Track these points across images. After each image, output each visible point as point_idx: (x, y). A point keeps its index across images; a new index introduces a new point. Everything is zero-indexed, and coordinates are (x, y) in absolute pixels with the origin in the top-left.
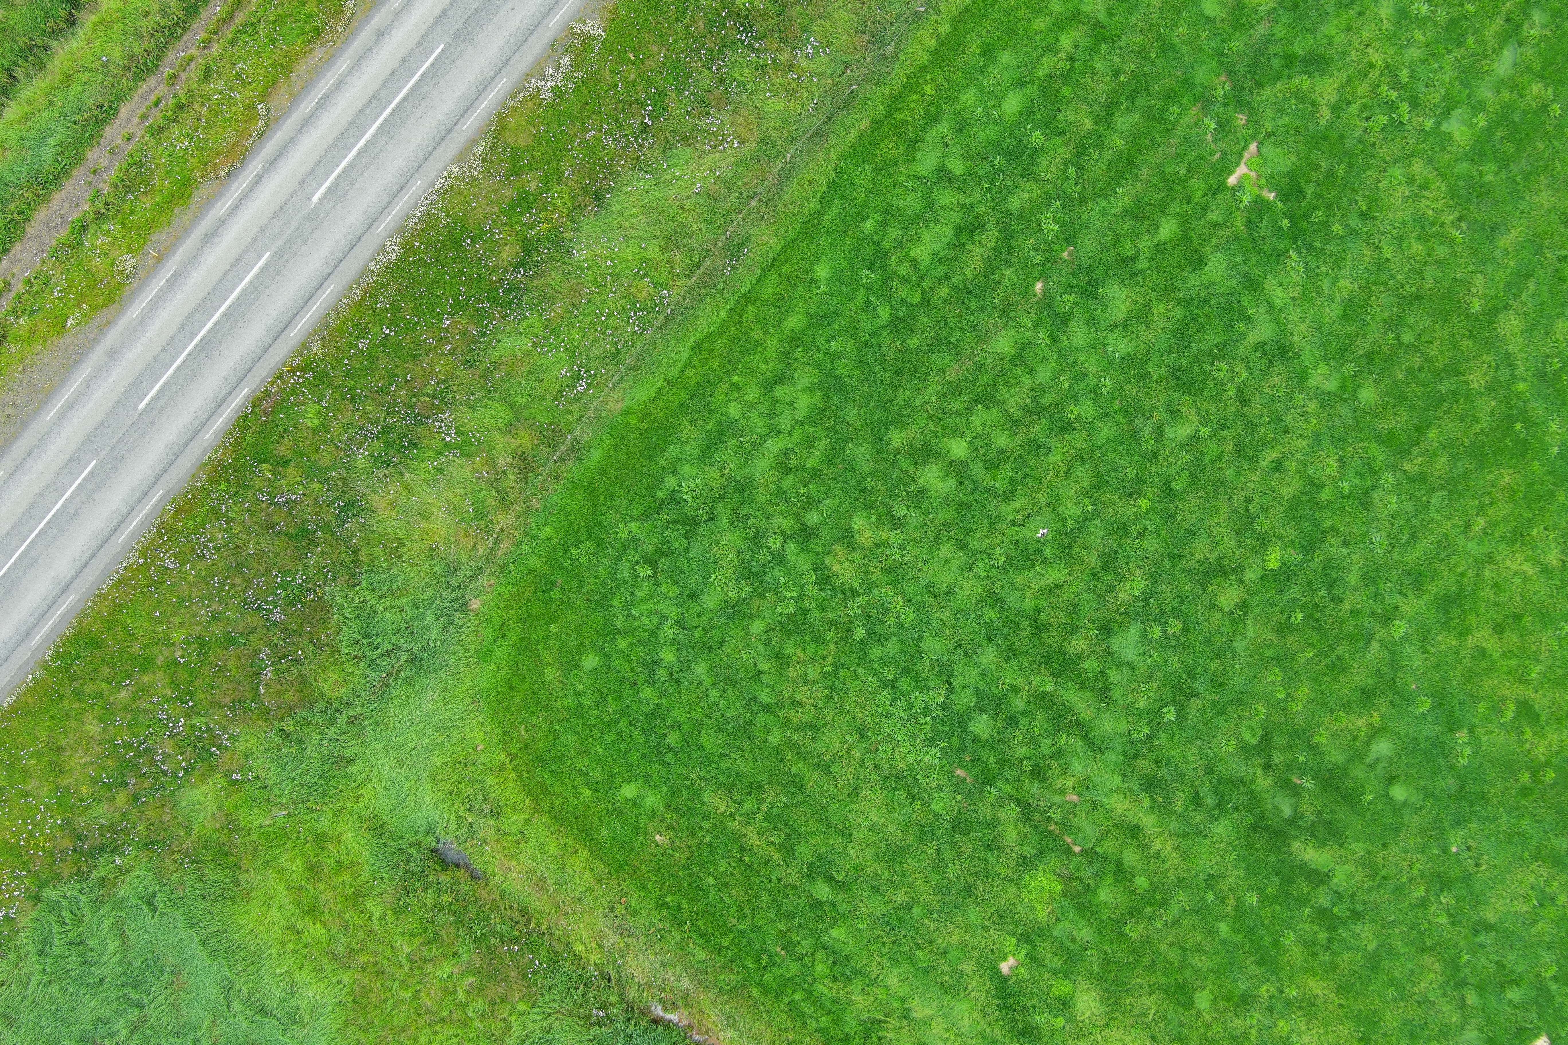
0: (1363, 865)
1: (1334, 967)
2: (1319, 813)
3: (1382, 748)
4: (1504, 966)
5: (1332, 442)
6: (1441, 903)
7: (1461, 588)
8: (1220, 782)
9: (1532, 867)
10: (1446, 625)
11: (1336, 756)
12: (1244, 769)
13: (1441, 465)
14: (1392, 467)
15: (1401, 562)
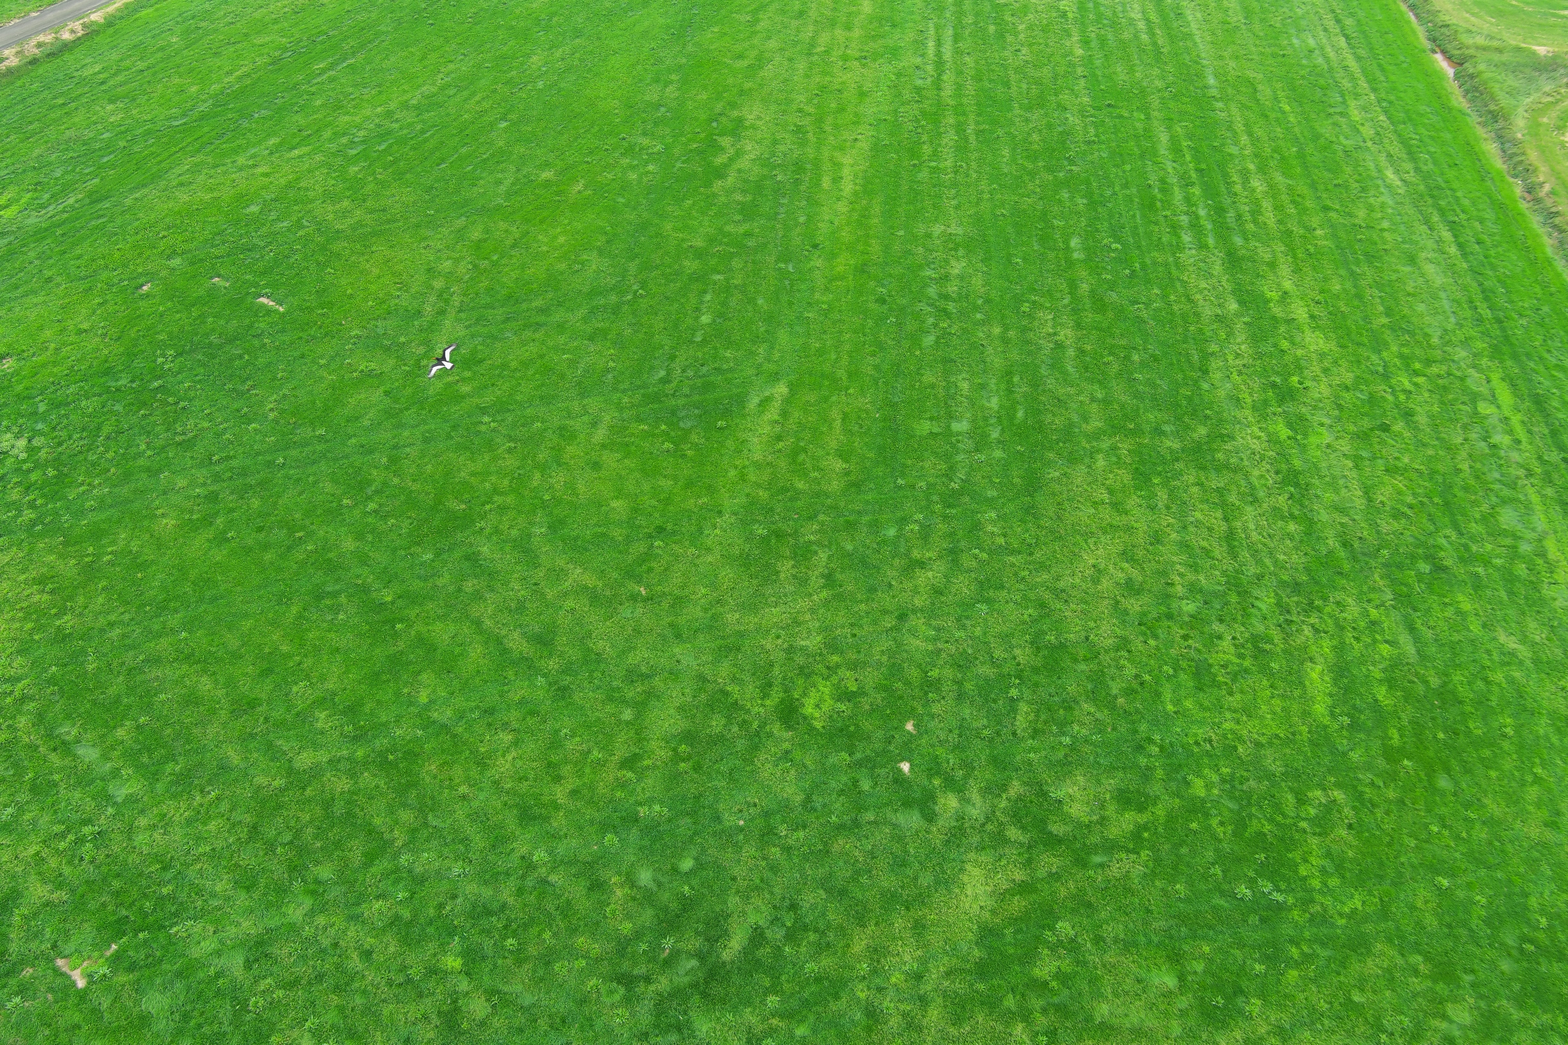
0: (748, 898)
1: (842, 928)
2: (697, 933)
3: (645, 877)
4: (842, 790)
5: (359, 904)
6: (786, 836)
7: (517, 805)
8: (656, 1026)
9: (759, 765)
10: (547, 819)
11: (647, 916)
12: (646, 1002)
13: (406, 816)
14: (396, 856)
15: (481, 852)
